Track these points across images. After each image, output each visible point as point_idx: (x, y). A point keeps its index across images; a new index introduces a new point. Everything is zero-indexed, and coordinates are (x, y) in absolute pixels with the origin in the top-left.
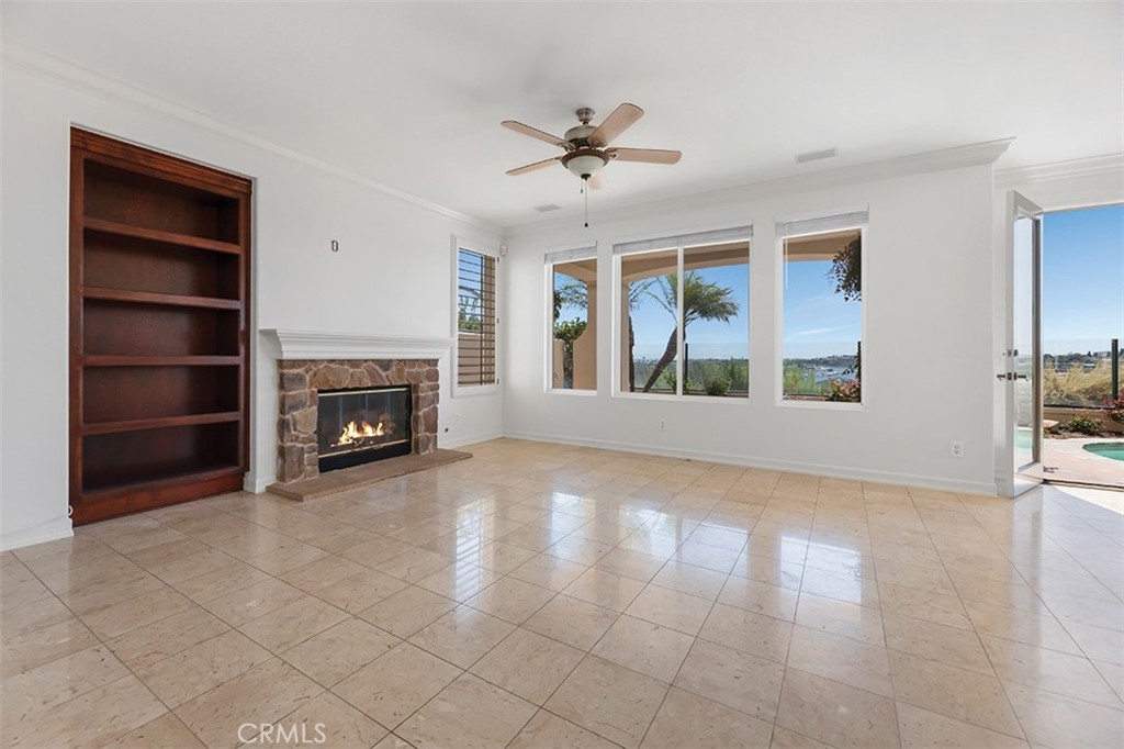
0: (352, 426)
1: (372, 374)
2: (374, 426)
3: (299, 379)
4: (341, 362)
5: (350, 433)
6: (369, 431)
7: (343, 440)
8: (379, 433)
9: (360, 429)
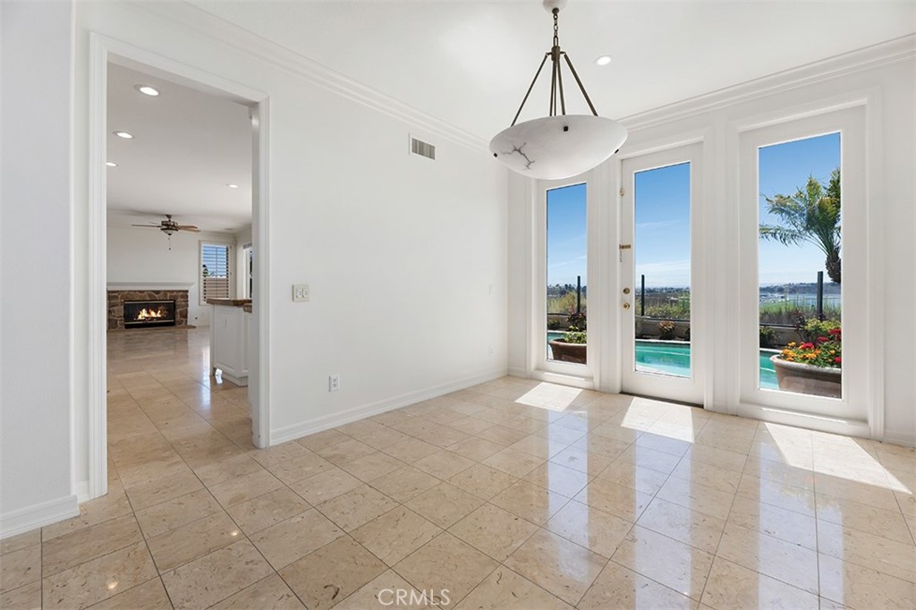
0: (144, 310)
1: (150, 296)
2: (156, 312)
3: (116, 297)
4: (135, 291)
5: (143, 314)
6: (153, 314)
7: (140, 317)
8: (159, 315)
9: (149, 313)
